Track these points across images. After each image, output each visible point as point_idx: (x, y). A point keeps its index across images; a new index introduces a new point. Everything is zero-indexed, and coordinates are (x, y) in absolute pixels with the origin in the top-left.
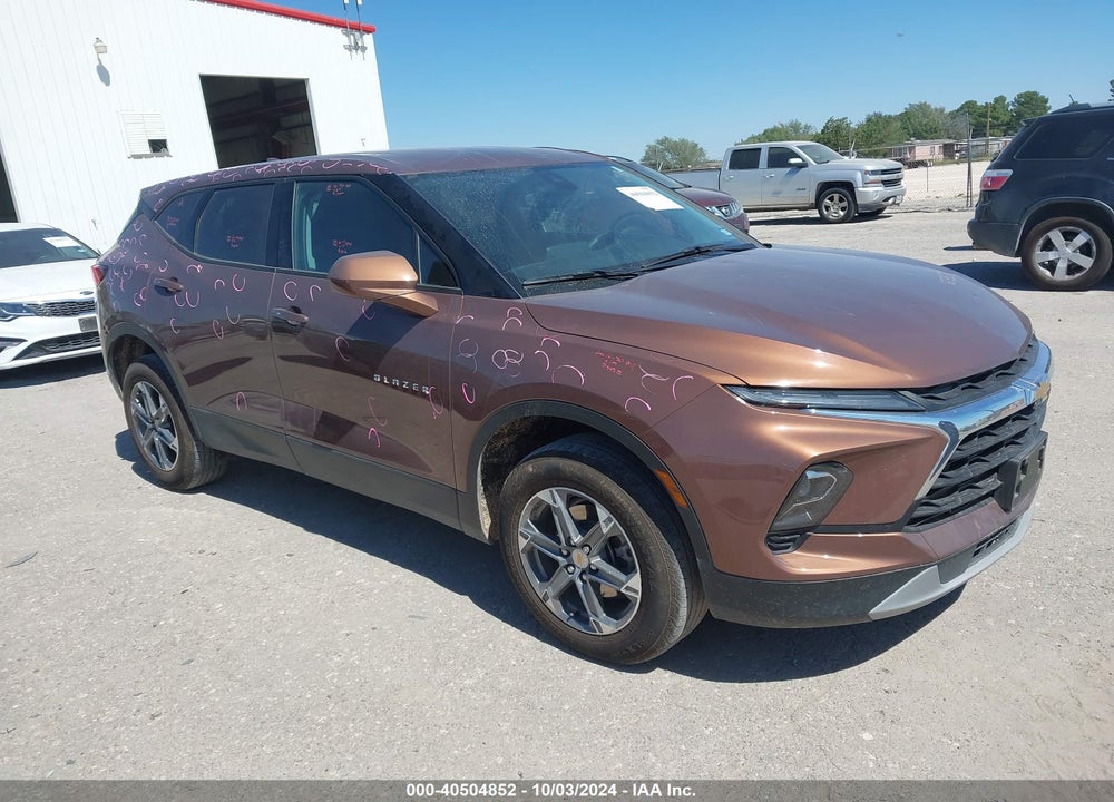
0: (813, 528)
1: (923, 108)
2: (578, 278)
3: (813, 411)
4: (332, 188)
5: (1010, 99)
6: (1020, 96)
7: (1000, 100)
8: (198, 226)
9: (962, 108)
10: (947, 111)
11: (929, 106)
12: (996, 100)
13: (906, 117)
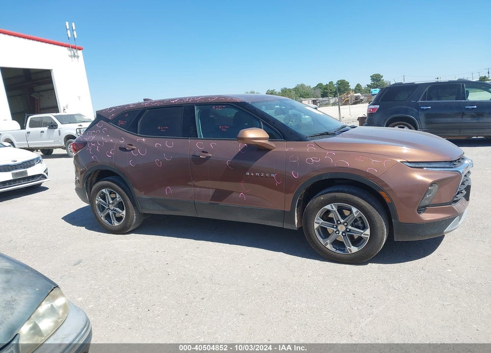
0: (427, 206)
1: (302, 86)
2: (321, 135)
3: (425, 168)
4: (216, 108)
5: (335, 83)
6: (338, 81)
7: (331, 83)
8: (139, 123)
9: (317, 86)
10: (312, 87)
11: (305, 85)
12: (330, 83)
13: (296, 89)
